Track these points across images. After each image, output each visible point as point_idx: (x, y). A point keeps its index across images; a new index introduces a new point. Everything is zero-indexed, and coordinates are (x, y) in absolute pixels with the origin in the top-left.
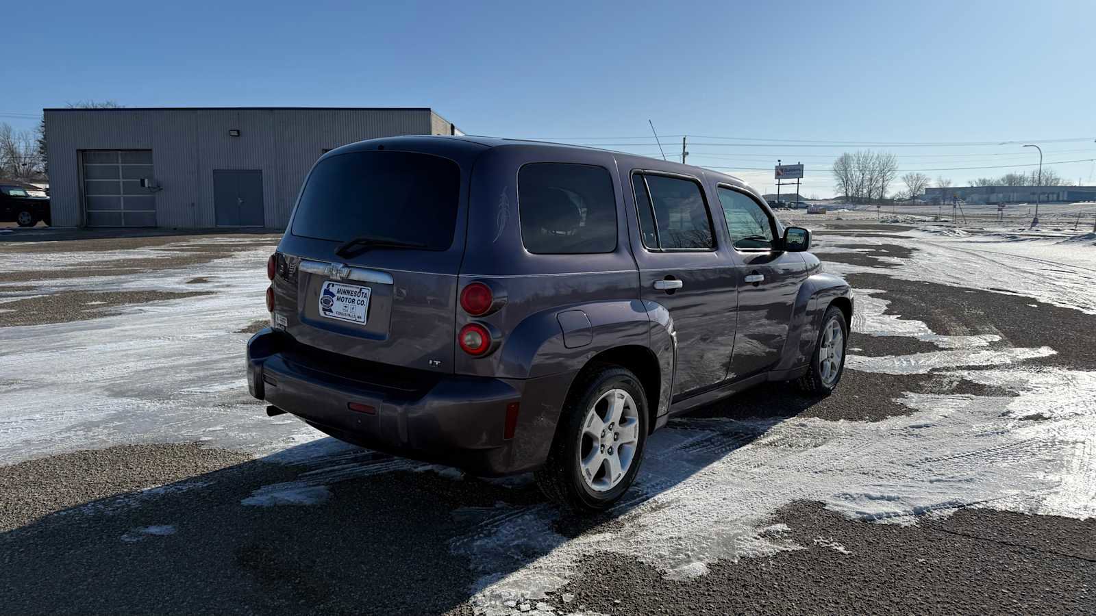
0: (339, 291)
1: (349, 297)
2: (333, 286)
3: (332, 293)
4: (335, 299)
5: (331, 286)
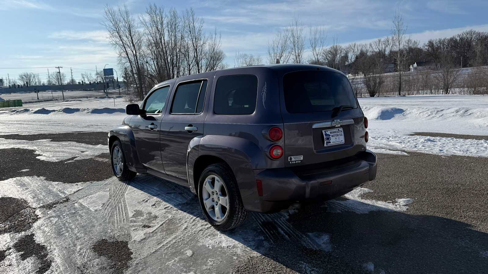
0: (331, 133)
1: (336, 134)
2: (327, 131)
3: (328, 134)
4: (331, 137)
5: (326, 131)
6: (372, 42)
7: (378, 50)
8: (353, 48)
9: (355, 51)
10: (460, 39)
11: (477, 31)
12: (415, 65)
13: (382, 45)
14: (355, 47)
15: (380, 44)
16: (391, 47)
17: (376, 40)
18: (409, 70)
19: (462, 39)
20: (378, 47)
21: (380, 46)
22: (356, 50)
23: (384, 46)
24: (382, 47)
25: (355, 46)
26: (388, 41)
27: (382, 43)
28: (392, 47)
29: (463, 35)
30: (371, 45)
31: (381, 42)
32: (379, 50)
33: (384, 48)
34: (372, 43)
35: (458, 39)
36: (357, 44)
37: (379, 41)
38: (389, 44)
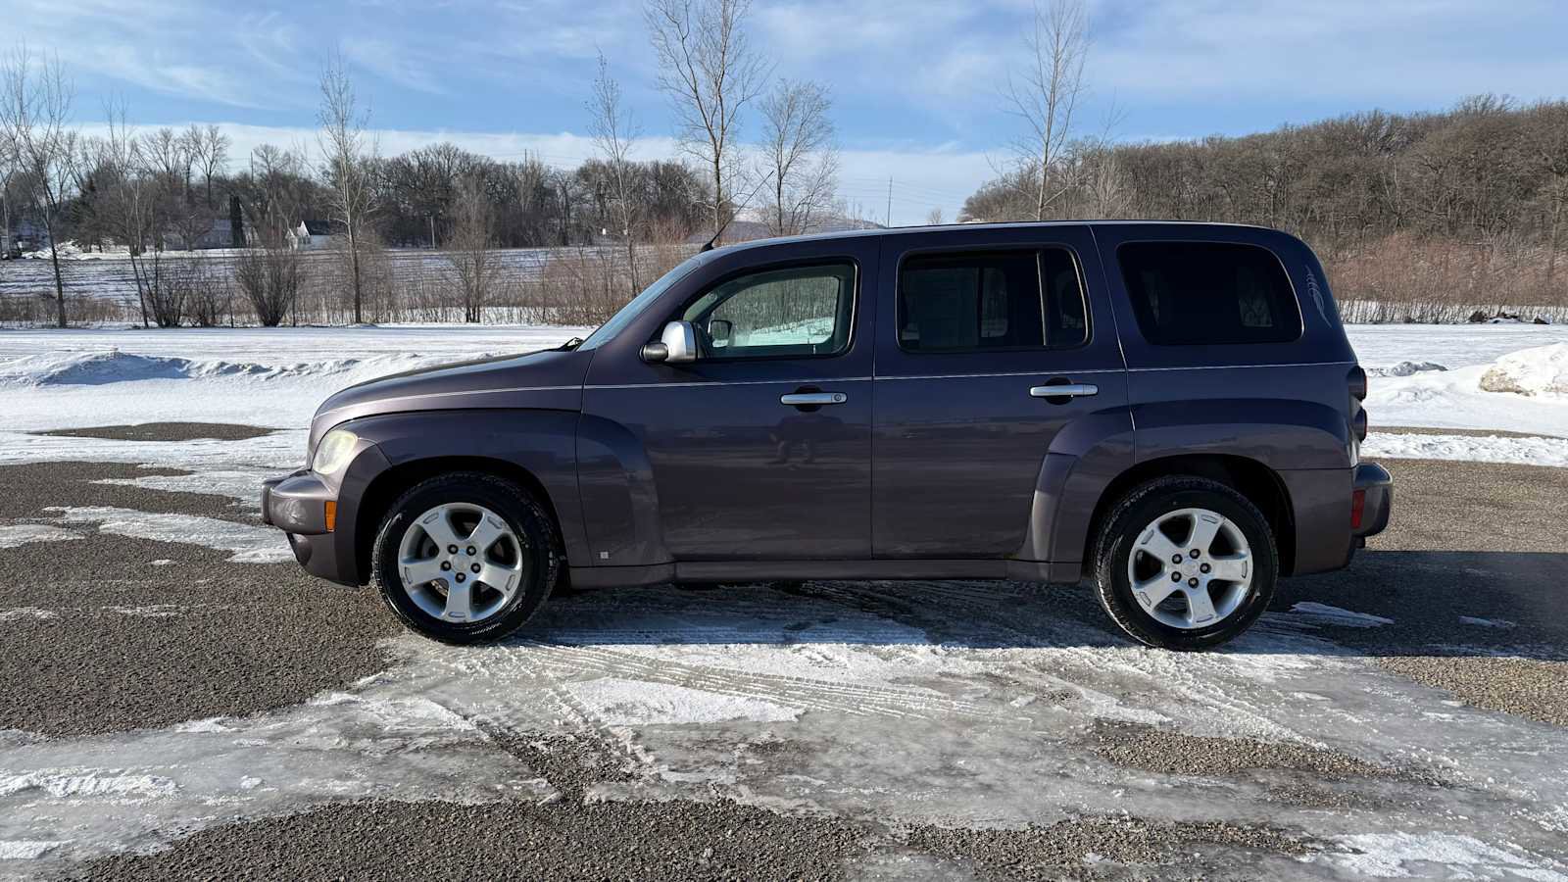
6: (139, 139)
7: (165, 169)
8: (67, 149)
9: (73, 161)
10: (420, 164)
11: (461, 150)
12: (303, 228)
13: (176, 152)
14: (75, 146)
15: (170, 148)
16: (208, 163)
17: (155, 130)
18: (286, 243)
19: (424, 165)
20: (163, 156)
21: (171, 155)
22: (80, 157)
23: (183, 157)
24: (177, 158)
25: (71, 143)
26: (197, 142)
27: (178, 146)
28: (211, 163)
29: (426, 154)
30: (134, 147)
31: (171, 142)
32: (168, 168)
33: (183, 163)
34: (139, 142)
35: (415, 163)
36: (79, 136)
37: (166, 137)
38: (200, 152)
